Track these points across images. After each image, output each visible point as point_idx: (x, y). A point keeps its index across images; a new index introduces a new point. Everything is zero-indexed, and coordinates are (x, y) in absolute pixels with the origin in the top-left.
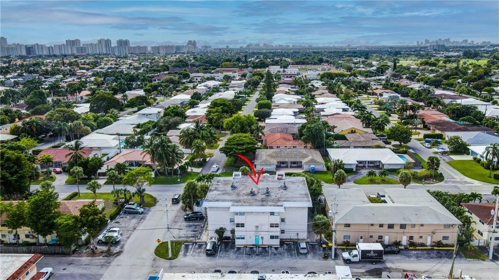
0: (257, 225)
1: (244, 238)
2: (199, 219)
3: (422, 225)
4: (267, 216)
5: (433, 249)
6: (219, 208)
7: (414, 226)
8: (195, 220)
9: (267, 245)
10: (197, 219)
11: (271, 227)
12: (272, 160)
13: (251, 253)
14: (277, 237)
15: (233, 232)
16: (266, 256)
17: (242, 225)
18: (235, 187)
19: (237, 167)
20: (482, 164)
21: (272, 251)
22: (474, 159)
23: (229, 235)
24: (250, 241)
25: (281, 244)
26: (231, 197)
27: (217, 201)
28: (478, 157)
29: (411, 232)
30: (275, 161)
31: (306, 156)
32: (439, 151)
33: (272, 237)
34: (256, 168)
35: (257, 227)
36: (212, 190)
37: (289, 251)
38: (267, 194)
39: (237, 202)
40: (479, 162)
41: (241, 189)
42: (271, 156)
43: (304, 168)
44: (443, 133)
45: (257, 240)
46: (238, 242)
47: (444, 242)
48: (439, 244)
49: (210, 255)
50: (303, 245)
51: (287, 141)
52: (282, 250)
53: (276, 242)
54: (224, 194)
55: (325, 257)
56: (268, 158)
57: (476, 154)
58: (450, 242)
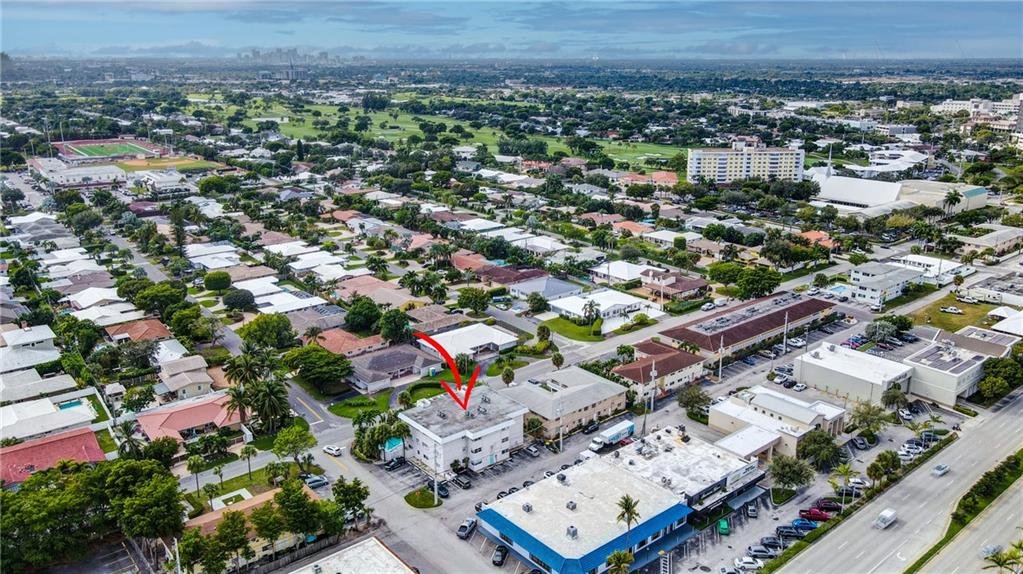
0: (492, 445)
1: (481, 463)
2: (403, 464)
3: (606, 400)
4: (499, 434)
5: (615, 418)
6: (453, 441)
7: (600, 402)
8: (399, 467)
9: (502, 461)
10: (401, 465)
11: (503, 442)
12: (383, 374)
13: (497, 473)
14: (507, 450)
15: (466, 460)
16: (512, 469)
17: (480, 450)
18: (444, 416)
19: (337, 395)
20: (574, 321)
21: (510, 464)
22: (561, 316)
23: (462, 465)
24: (486, 463)
25: (511, 456)
26: (457, 427)
27: (451, 434)
28: (564, 313)
29: (599, 408)
30: (386, 374)
31: (413, 358)
32: (518, 311)
33: (503, 452)
34: (366, 389)
35: (492, 447)
36: (427, 426)
37: (523, 458)
38: (484, 413)
39: (470, 428)
40: (567, 318)
41: (450, 416)
42: (375, 369)
43: (420, 373)
44: (506, 286)
45: (492, 460)
46: (476, 469)
47: (619, 408)
48: (617, 411)
49: (467, 487)
50: (534, 449)
51: (355, 340)
52: (516, 460)
53: (507, 455)
54: (445, 425)
55: (555, 452)
56: (376, 372)
57: (561, 310)
58: (623, 406)
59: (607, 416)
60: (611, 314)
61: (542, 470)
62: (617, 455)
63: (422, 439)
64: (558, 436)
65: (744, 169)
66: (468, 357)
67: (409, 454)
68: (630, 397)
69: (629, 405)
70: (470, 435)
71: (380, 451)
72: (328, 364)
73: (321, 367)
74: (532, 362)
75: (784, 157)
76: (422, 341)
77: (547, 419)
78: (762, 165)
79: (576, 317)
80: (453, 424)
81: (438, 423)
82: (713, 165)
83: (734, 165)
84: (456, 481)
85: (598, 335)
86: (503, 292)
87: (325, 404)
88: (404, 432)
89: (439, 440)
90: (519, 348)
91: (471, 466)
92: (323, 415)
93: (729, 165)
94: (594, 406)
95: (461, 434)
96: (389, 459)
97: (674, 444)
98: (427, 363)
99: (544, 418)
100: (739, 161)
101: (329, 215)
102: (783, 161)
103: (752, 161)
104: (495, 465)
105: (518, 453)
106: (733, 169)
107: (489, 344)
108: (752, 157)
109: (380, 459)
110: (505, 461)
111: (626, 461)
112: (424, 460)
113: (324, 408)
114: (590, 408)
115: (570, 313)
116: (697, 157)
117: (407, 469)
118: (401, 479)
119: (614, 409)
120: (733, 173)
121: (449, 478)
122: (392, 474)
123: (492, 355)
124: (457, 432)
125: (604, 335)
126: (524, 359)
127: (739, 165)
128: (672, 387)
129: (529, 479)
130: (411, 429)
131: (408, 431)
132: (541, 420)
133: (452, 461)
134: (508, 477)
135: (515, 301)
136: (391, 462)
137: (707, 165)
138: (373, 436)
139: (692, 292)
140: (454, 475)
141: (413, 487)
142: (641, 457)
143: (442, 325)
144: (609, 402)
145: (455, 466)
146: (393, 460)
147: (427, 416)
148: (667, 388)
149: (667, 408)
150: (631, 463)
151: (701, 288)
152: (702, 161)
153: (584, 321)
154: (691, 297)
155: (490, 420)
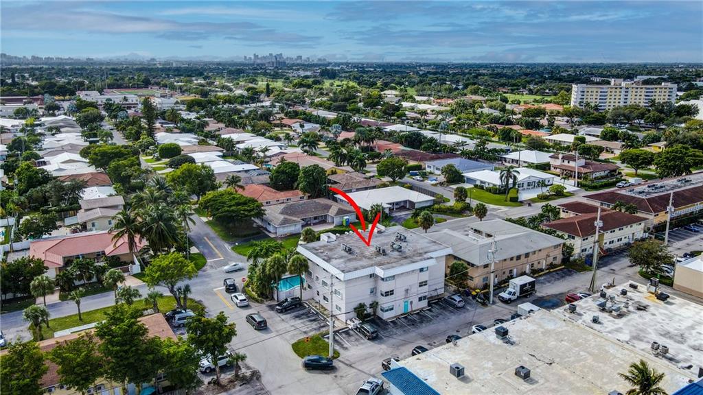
0: (407, 287)
1: (392, 309)
2: (298, 306)
3: (540, 250)
4: (417, 275)
5: (549, 273)
6: (358, 278)
7: (534, 253)
8: (292, 308)
9: (418, 310)
10: (296, 307)
11: (420, 286)
12: (295, 219)
13: (413, 323)
14: (425, 297)
15: (374, 305)
16: (431, 320)
17: (392, 292)
18: (349, 251)
19: (245, 236)
20: (489, 190)
21: (429, 314)
22: (476, 186)
23: (369, 310)
24: (399, 310)
25: (429, 304)
26: (364, 262)
27: (356, 269)
28: (478, 183)
29: (532, 258)
30: (299, 219)
31: (328, 207)
32: (434, 182)
33: (420, 299)
34: (276, 233)
35: (407, 291)
36: (328, 260)
37: (444, 308)
38: (399, 250)
39: (380, 264)
40: (482, 188)
41: (357, 251)
42: (287, 214)
43: (333, 222)
44: (421, 163)
45: (406, 307)
46: (386, 316)
47: (554, 262)
48: (552, 266)
49: (374, 338)
50: (458, 299)
51: (274, 192)
52: (436, 310)
53: (424, 304)
54: (350, 260)
55: (484, 304)
56: (286, 216)
57: (475, 181)
58: (558, 261)
59: (542, 270)
60: (525, 186)
61: (471, 324)
62: (573, 309)
63: (322, 277)
64: (486, 286)
65: (622, 100)
66: (383, 209)
67: (306, 296)
68: (568, 251)
69: (565, 261)
70: (379, 272)
71: (272, 289)
72: (238, 204)
73: (230, 206)
74: (449, 219)
75: (658, 90)
76: (339, 196)
77: (473, 265)
78: (638, 97)
79: (491, 186)
80: (360, 260)
81: (342, 257)
82: (594, 97)
83: (613, 97)
84: (359, 329)
85: (515, 201)
86: (419, 168)
87: (230, 244)
88: (302, 266)
89: (341, 276)
90: (436, 206)
91: (380, 313)
92: (225, 253)
93: (608, 97)
94: (527, 255)
95: (369, 271)
96: (282, 298)
97: (645, 302)
98: (341, 212)
99: (469, 263)
100: (618, 94)
101: (278, 122)
102: (658, 94)
103: (629, 94)
104: (410, 314)
105: (438, 303)
106: (612, 101)
107: (405, 202)
108: (630, 90)
109: (272, 299)
110: (422, 310)
111: (588, 317)
112: (323, 303)
113: (228, 247)
114: (523, 258)
115: (485, 183)
116: (581, 90)
117: (301, 312)
118: (293, 322)
119: (549, 263)
120: (612, 104)
121: (351, 325)
122: (284, 317)
123: (407, 212)
124: (364, 267)
125: (521, 202)
126: (440, 216)
127: (617, 97)
128: (612, 246)
129: (455, 334)
130: (310, 264)
131: (306, 267)
132: (466, 265)
133: (356, 304)
134: (425, 329)
135: (431, 175)
136: (283, 302)
137: (589, 97)
138: (264, 270)
139: (603, 174)
140: (357, 322)
141: (305, 332)
142: (606, 315)
143: (360, 186)
144: (543, 254)
145: (360, 311)
146: (286, 300)
147: (331, 250)
148: (608, 246)
149: (613, 266)
150: (595, 321)
151: (611, 171)
152: (585, 93)
153: (500, 190)
154: (602, 178)
155: (406, 258)
